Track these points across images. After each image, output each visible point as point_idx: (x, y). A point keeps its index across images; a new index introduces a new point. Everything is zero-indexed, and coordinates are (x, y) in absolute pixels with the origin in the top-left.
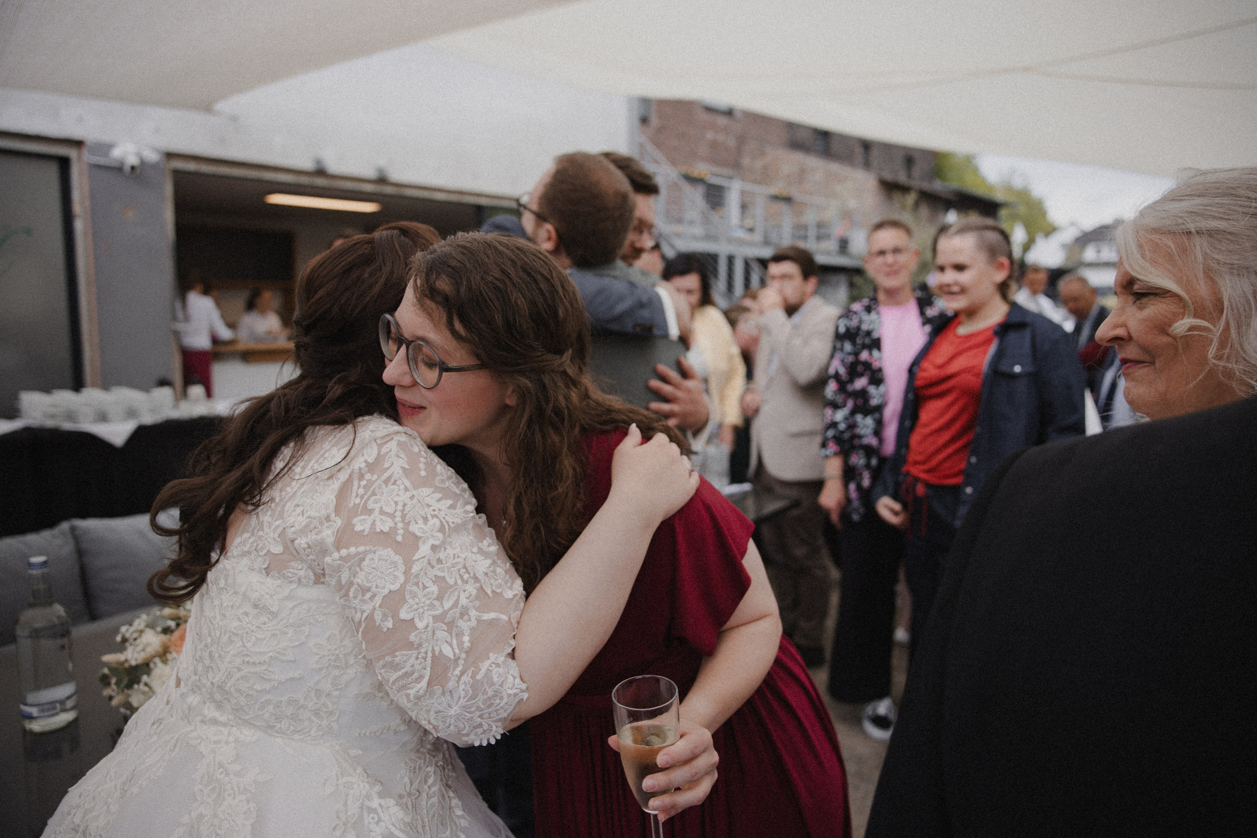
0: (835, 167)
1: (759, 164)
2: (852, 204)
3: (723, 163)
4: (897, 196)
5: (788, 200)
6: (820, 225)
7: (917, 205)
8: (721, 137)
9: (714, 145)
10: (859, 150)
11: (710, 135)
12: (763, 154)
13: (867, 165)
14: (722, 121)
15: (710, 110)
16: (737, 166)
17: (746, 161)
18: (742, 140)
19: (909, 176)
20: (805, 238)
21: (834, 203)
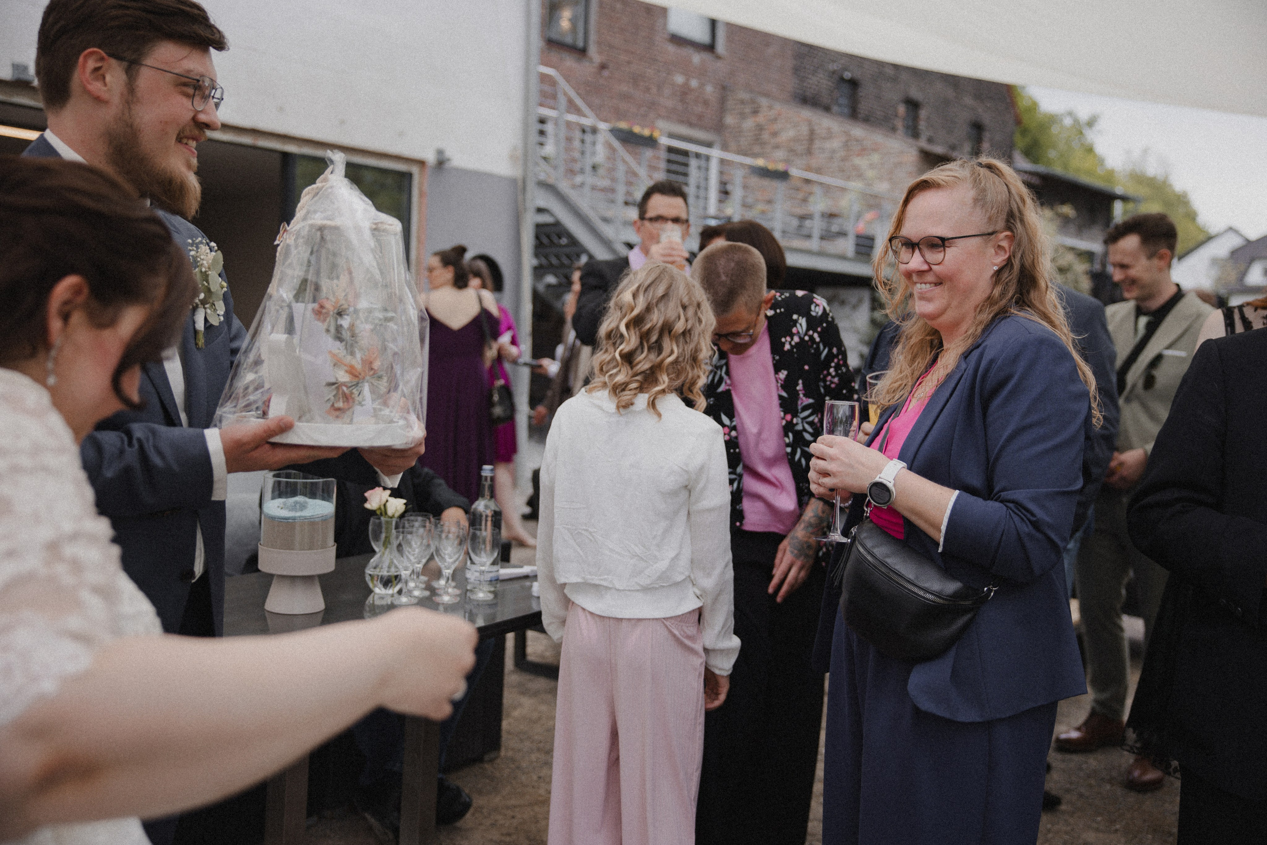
1: (749, 124)
5: (783, 176)
6: (830, 217)
8: (694, 83)
9: (684, 93)
10: (902, 109)
11: (679, 79)
12: (755, 112)
14: (697, 58)
15: (678, 40)
16: (719, 127)
17: (729, 120)
18: (724, 90)
21: (856, 185)
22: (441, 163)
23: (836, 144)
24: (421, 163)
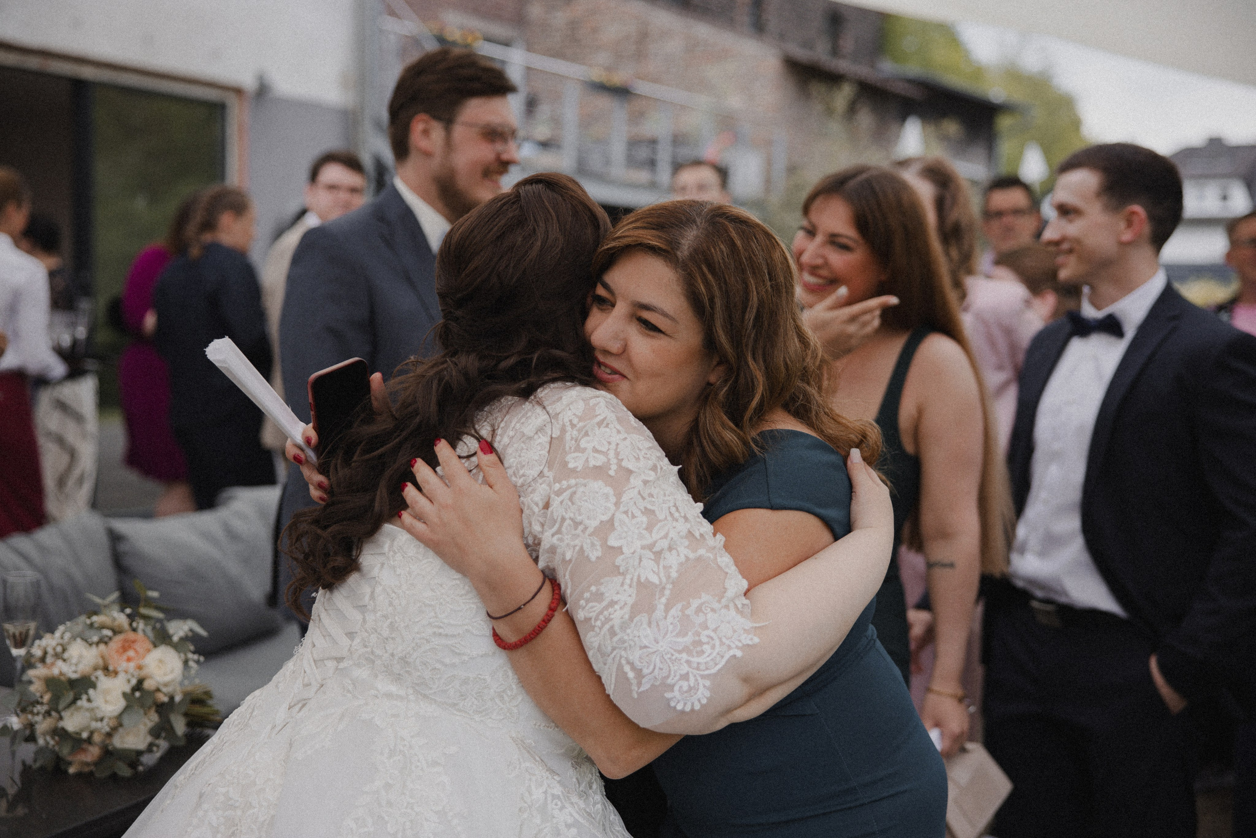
0: (703, 30)
1: (560, 18)
2: (735, 102)
3: (492, 14)
4: (817, 88)
5: (622, 92)
6: (678, 140)
7: (852, 110)
13: (759, 27)
16: (520, 20)
17: (535, 11)
19: (835, 51)
20: (652, 164)
21: (703, 101)
22: (263, 91)
23: (674, 46)
24: (238, 91)
